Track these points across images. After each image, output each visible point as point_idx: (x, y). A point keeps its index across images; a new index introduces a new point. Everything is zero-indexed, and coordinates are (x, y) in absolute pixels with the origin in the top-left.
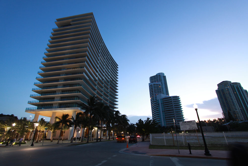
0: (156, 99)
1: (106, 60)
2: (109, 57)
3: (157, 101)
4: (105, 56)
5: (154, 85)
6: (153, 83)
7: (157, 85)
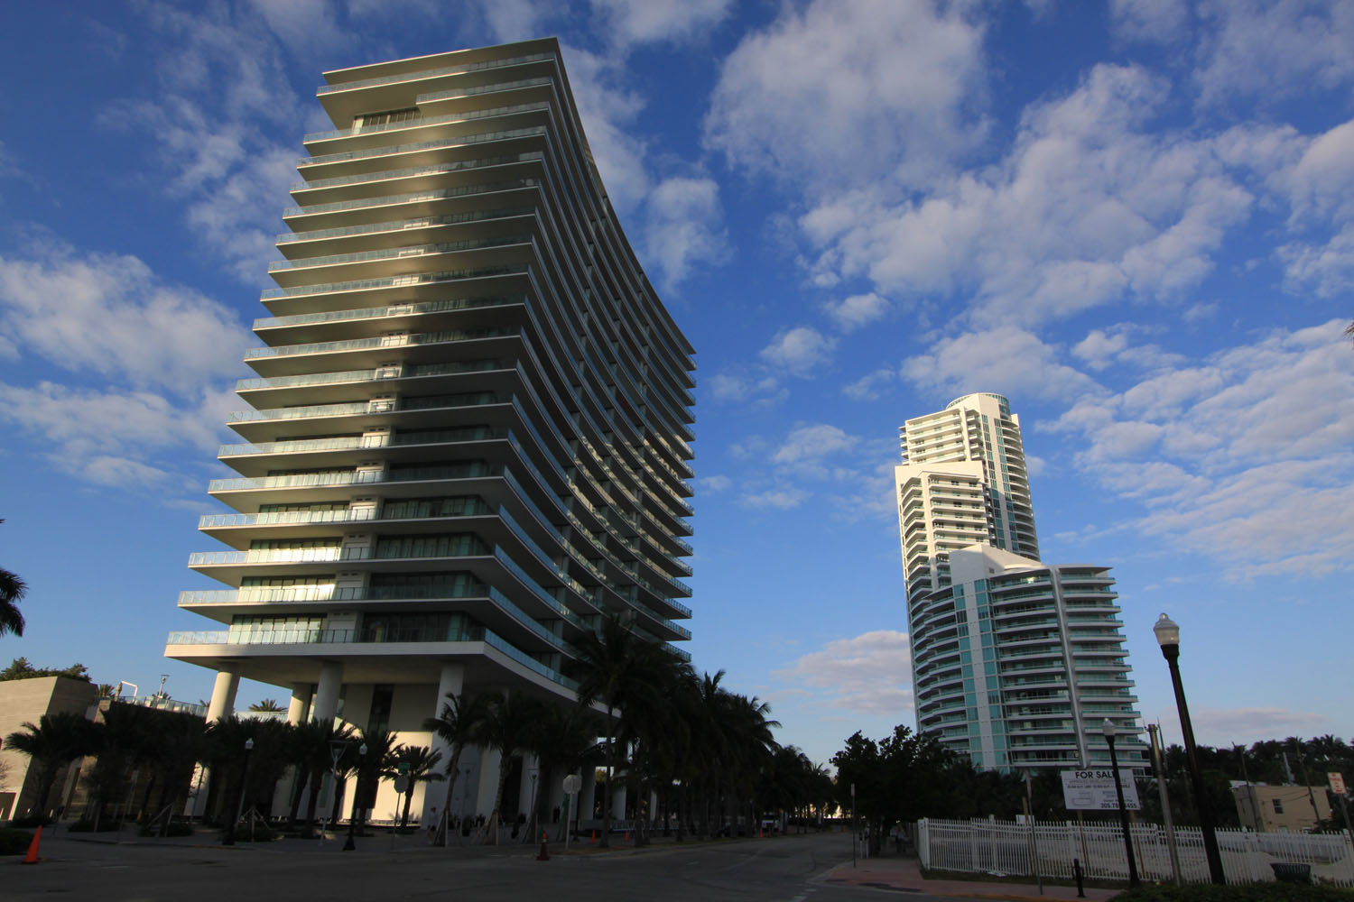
0: (948, 580)
1: (622, 326)
2: (640, 304)
3: (948, 593)
4: (617, 298)
5: (934, 478)
6: (923, 464)
7: (955, 480)
